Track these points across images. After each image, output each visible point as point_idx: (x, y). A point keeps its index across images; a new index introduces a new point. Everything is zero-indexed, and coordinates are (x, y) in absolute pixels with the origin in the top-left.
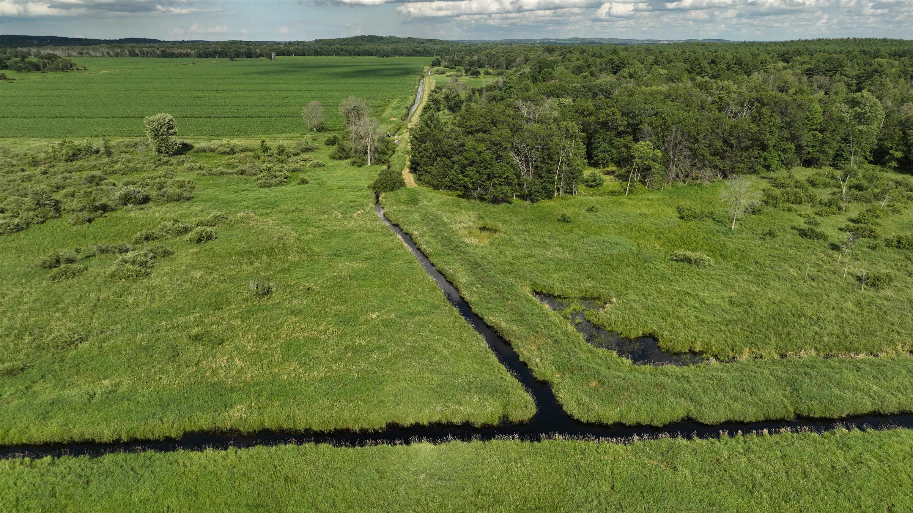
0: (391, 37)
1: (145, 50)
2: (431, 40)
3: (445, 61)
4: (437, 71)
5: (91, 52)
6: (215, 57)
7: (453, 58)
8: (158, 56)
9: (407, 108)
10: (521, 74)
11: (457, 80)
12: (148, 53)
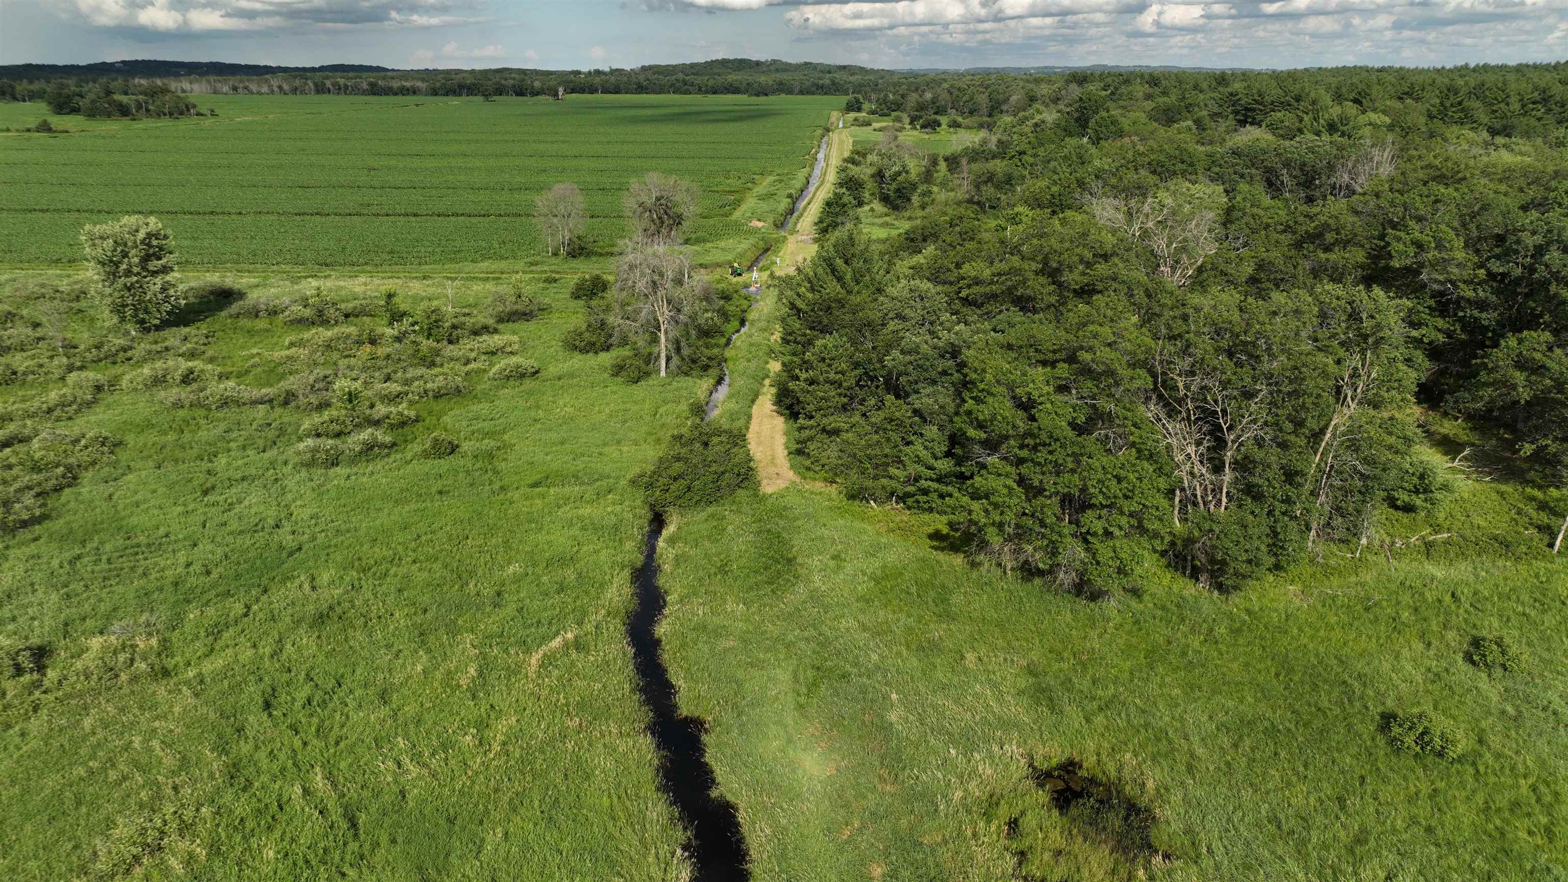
0: (774, 62)
1: (342, 81)
2: (844, 67)
3: (870, 101)
4: (856, 119)
5: (254, 87)
6: (460, 95)
7: (886, 95)
8: (365, 92)
9: (790, 196)
10: (1036, 125)
11: (896, 138)
12: (346, 87)
